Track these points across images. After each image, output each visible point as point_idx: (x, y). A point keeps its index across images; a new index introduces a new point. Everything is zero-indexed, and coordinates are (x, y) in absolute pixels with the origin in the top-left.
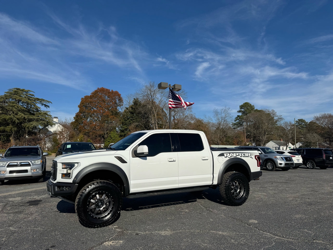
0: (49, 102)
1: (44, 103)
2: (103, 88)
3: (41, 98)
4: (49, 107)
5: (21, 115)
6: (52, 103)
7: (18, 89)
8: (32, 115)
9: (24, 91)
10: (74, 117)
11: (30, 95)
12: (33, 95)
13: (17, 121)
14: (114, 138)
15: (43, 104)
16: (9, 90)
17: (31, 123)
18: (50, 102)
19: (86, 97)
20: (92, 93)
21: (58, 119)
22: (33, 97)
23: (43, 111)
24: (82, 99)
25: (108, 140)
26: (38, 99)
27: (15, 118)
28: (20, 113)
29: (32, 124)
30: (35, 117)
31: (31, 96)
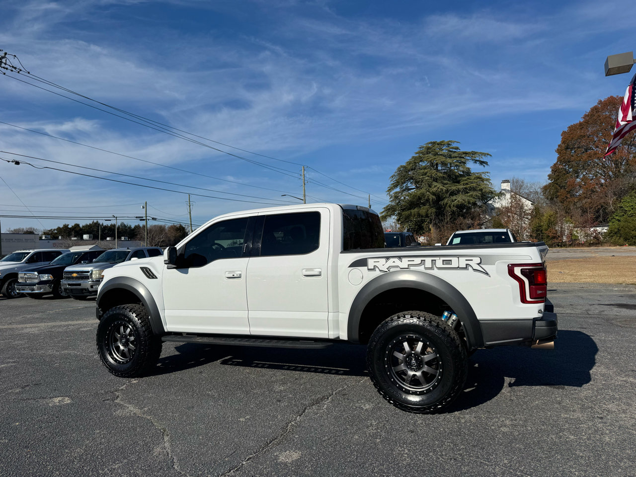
0: (485, 154)
1: (477, 159)
2: (612, 97)
3: (470, 151)
4: (486, 163)
5: (436, 186)
6: (491, 155)
7: (434, 143)
8: (456, 184)
9: (442, 143)
10: (549, 176)
11: (452, 148)
12: (457, 148)
13: (432, 197)
14: (632, 211)
15: (476, 161)
16: (420, 148)
17: (454, 197)
18: (488, 154)
19: (572, 128)
20: (586, 116)
21: (509, 184)
22: (459, 150)
23: (477, 173)
24: (564, 133)
25: (617, 218)
26: (466, 153)
27: (428, 193)
28: (435, 184)
29: (455, 200)
30: (461, 187)
31: (455, 150)
